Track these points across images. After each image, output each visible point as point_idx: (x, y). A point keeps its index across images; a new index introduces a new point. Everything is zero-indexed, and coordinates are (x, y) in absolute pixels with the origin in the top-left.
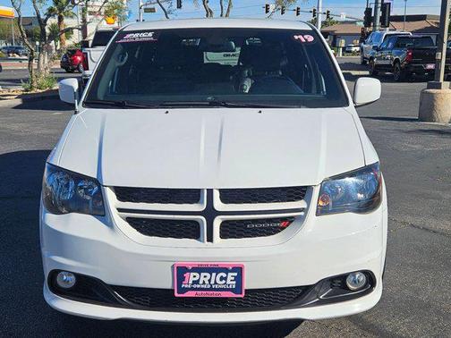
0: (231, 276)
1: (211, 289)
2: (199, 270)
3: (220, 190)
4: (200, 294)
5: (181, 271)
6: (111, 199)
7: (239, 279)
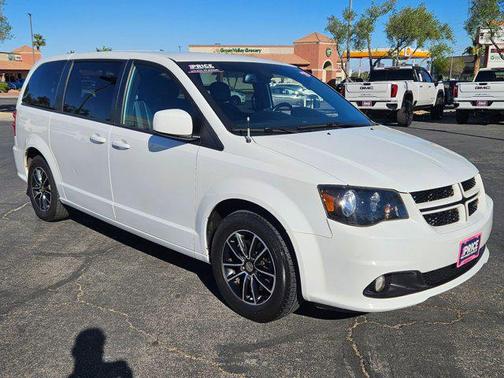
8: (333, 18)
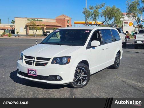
0: (35, 72)
1: (32, 74)
2: (31, 70)
3: (37, 57)
4: (31, 75)
5: (29, 70)
6: (24, 57)
7: (36, 73)
8: (85, 9)
